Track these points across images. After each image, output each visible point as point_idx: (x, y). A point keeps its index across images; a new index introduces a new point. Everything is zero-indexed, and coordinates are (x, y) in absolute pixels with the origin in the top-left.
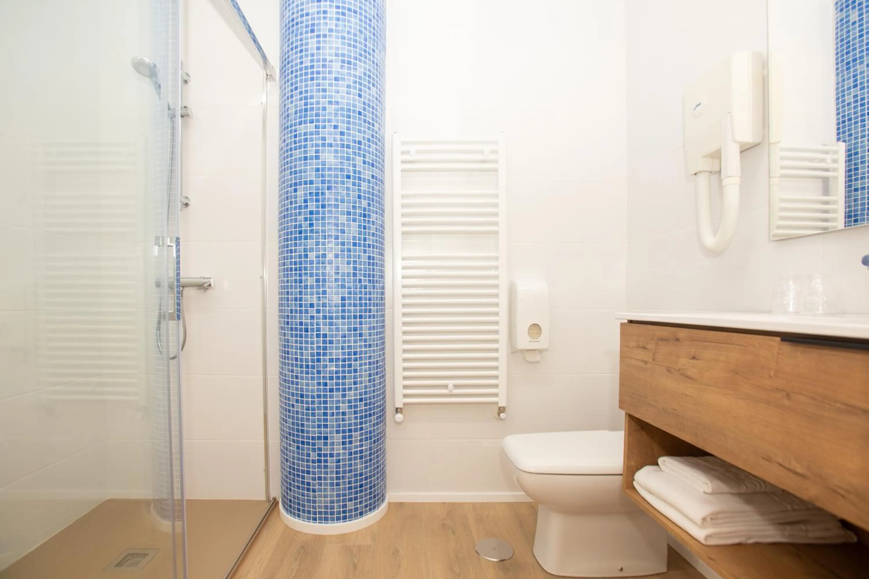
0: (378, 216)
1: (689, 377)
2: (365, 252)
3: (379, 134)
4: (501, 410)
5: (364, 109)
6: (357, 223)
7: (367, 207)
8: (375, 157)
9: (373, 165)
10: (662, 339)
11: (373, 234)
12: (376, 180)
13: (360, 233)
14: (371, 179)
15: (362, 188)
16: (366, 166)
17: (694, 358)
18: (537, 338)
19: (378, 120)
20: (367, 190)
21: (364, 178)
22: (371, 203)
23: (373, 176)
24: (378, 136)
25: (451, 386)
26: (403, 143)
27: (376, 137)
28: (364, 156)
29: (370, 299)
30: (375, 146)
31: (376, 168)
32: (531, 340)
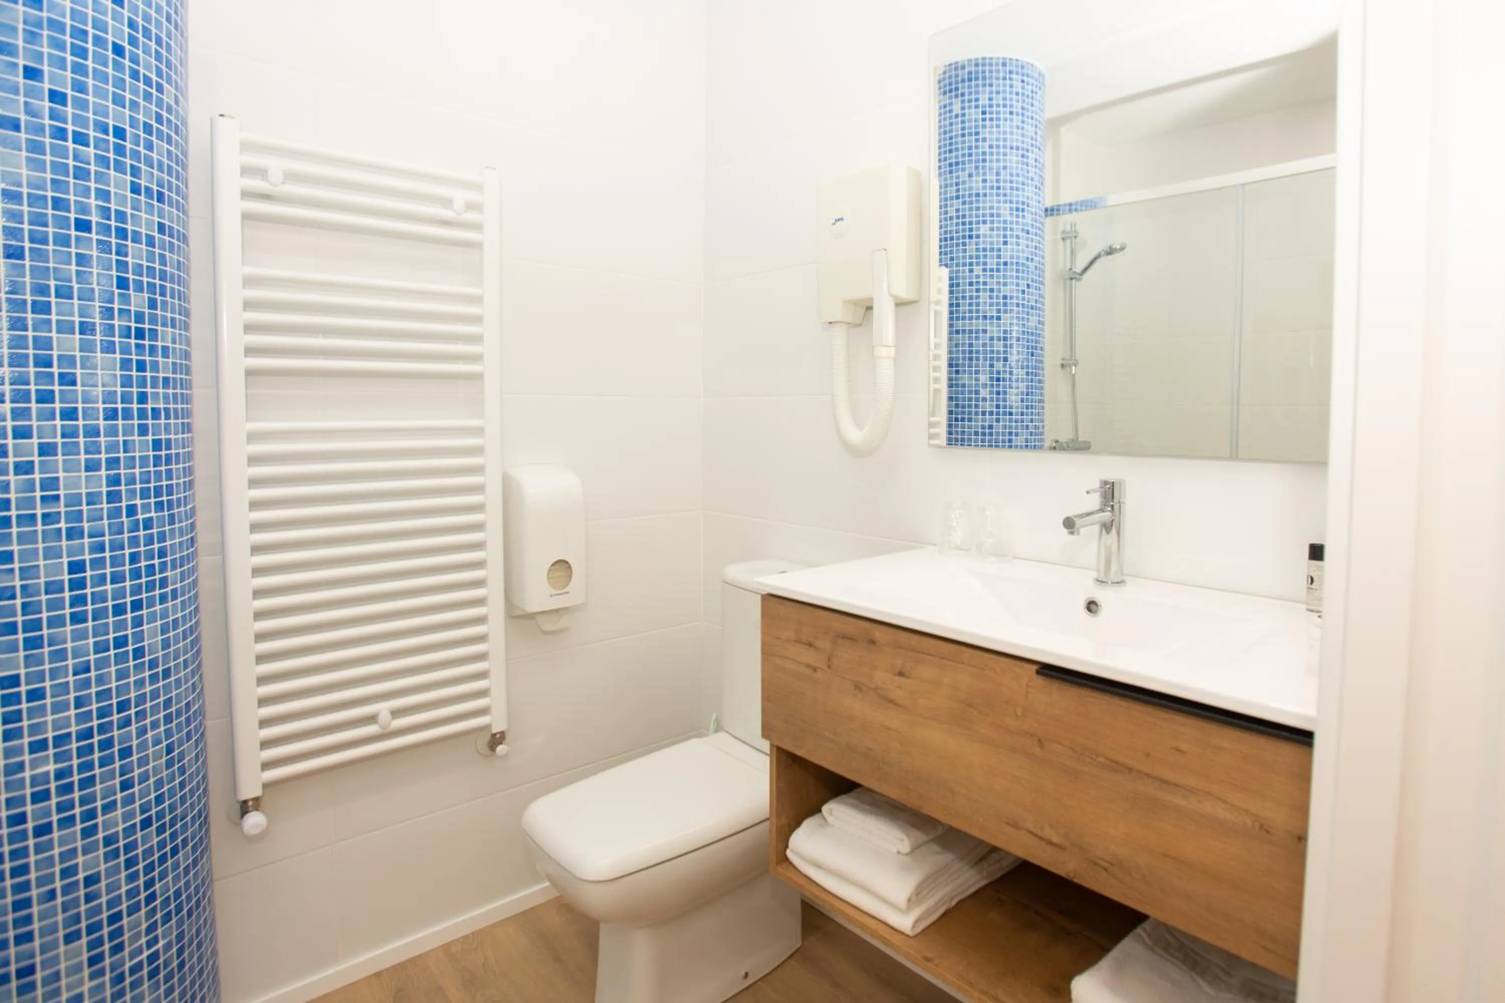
0: (177, 331)
1: (891, 701)
2: (143, 430)
3: (177, 112)
4: (496, 740)
5: (133, 41)
6: (118, 356)
7: (147, 311)
8: (166, 177)
9: (161, 198)
10: (845, 637)
11: (166, 380)
12: (171, 236)
13: (127, 382)
14: (156, 234)
15: (129, 259)
16: (142, 198)
17: (901, 674)
18: (564, 587)
19: (172, 74)
20: (145, 263)
21: (133, 231)
22: (159, 298)
23: (161, 228)
24: (172, 118)
25: (385, 716)
26: (246, 147)
27: (169, 121)
28: (135, 171)
29: (162, 553)
30: (166, 146)
31: (170, 205)
32: (554, 592)
